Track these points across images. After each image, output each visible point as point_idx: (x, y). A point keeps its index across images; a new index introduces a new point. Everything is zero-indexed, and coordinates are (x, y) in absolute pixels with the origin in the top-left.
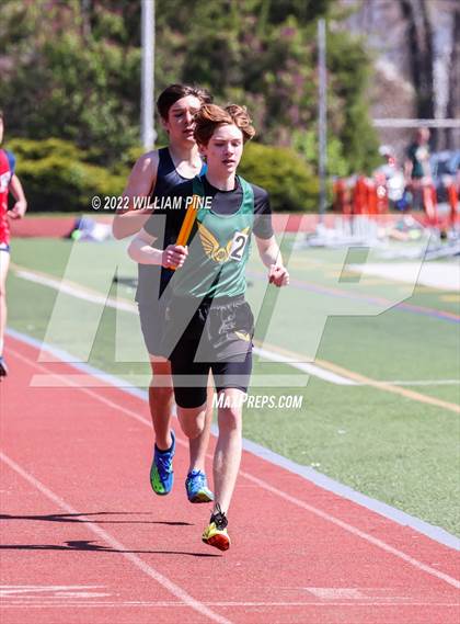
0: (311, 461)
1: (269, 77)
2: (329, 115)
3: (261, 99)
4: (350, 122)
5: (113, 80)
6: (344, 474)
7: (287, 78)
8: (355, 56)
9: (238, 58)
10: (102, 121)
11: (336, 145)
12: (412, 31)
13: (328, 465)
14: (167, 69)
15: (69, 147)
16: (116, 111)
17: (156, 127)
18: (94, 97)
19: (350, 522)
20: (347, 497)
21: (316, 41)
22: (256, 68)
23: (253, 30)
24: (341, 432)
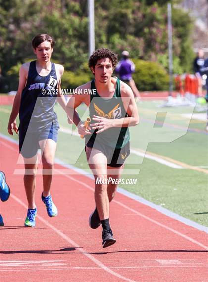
0: (161, 203)
1: (146, 30)
2: (174, 47)
4: (184, 50)
5: (76, 33)
6: (176, 208)
7: (154, 30)
8: (185, 20)
9: (132, 21)
10: (71, 51)
11: (177, 60)
13: (168, 204)
14: (100, 27)
16: (77, 46)
18: (67, 40)
19: (178, 230)
20: (177, 219)
21: (167, 13)
22: (140, 26)
23: (139, 8)
24: (175, 189)
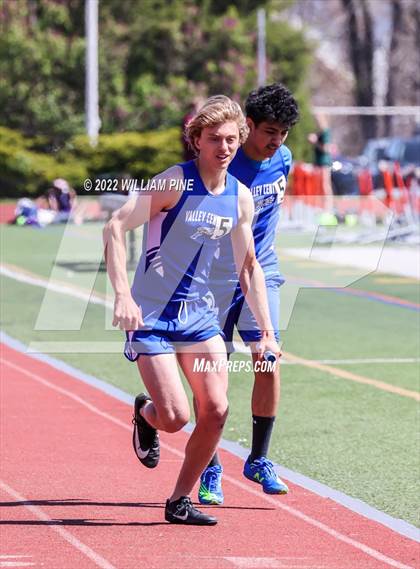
0: (238, 437)
1: (211, 66)
5: (59, 70)
7: (228, 68)
8: (295, 46)
9: (180, 47)
10: (45, 107)
12: (352, 20)
14: (110, 59)
15: (15, 135)
16: (62, 100)
17: (101, 116)
18: (40, 87)
21: (256, 30)
22: (198, 57)
23: (195, 21)
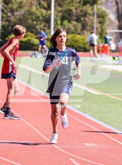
0: (87, 113)
1: (82, 19)
2: (97, 28)
3: (80, 24)
4: (102, 30)
5: (44, 19)
6: (95, 116)
7: (87, 19)
8: (104, 14)
9: (75, 14)
12: (118, 8)
13: (91, 114)
14: (57, 16)
15: (33, 35)
16: (45, 26)
17: (54, 30)
18: (39, 23)
20: (96, 122)
21: (94, 10)
22: (79, 16)
23: (79, 7)
24: (95, 106)
